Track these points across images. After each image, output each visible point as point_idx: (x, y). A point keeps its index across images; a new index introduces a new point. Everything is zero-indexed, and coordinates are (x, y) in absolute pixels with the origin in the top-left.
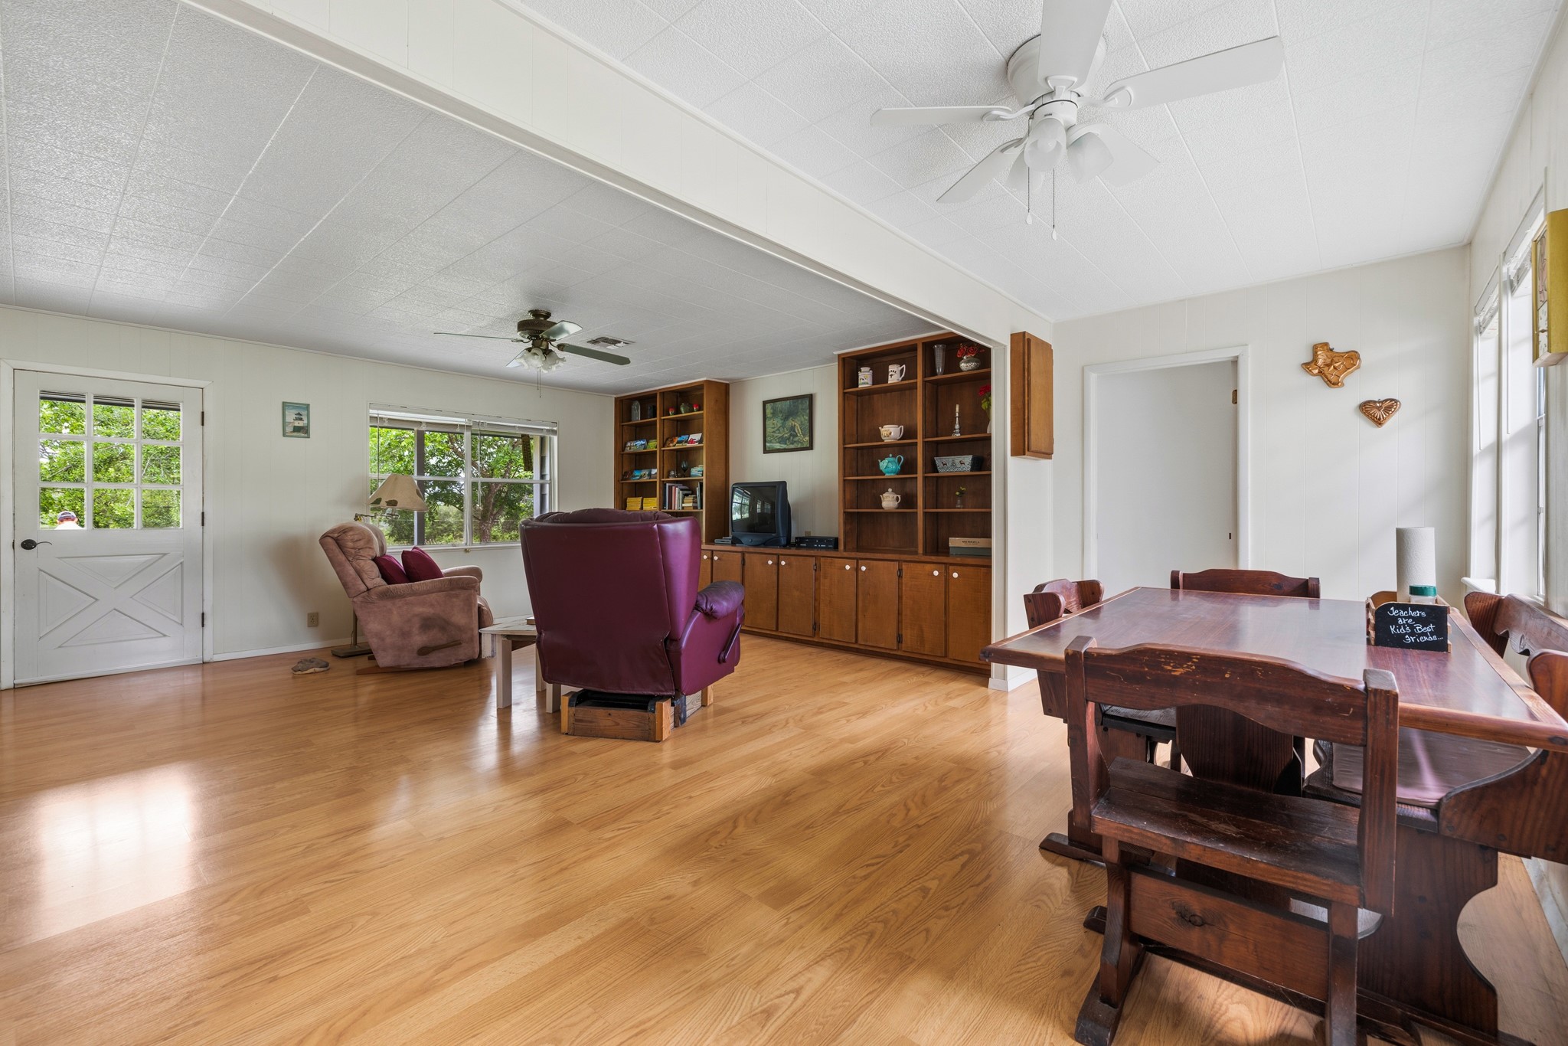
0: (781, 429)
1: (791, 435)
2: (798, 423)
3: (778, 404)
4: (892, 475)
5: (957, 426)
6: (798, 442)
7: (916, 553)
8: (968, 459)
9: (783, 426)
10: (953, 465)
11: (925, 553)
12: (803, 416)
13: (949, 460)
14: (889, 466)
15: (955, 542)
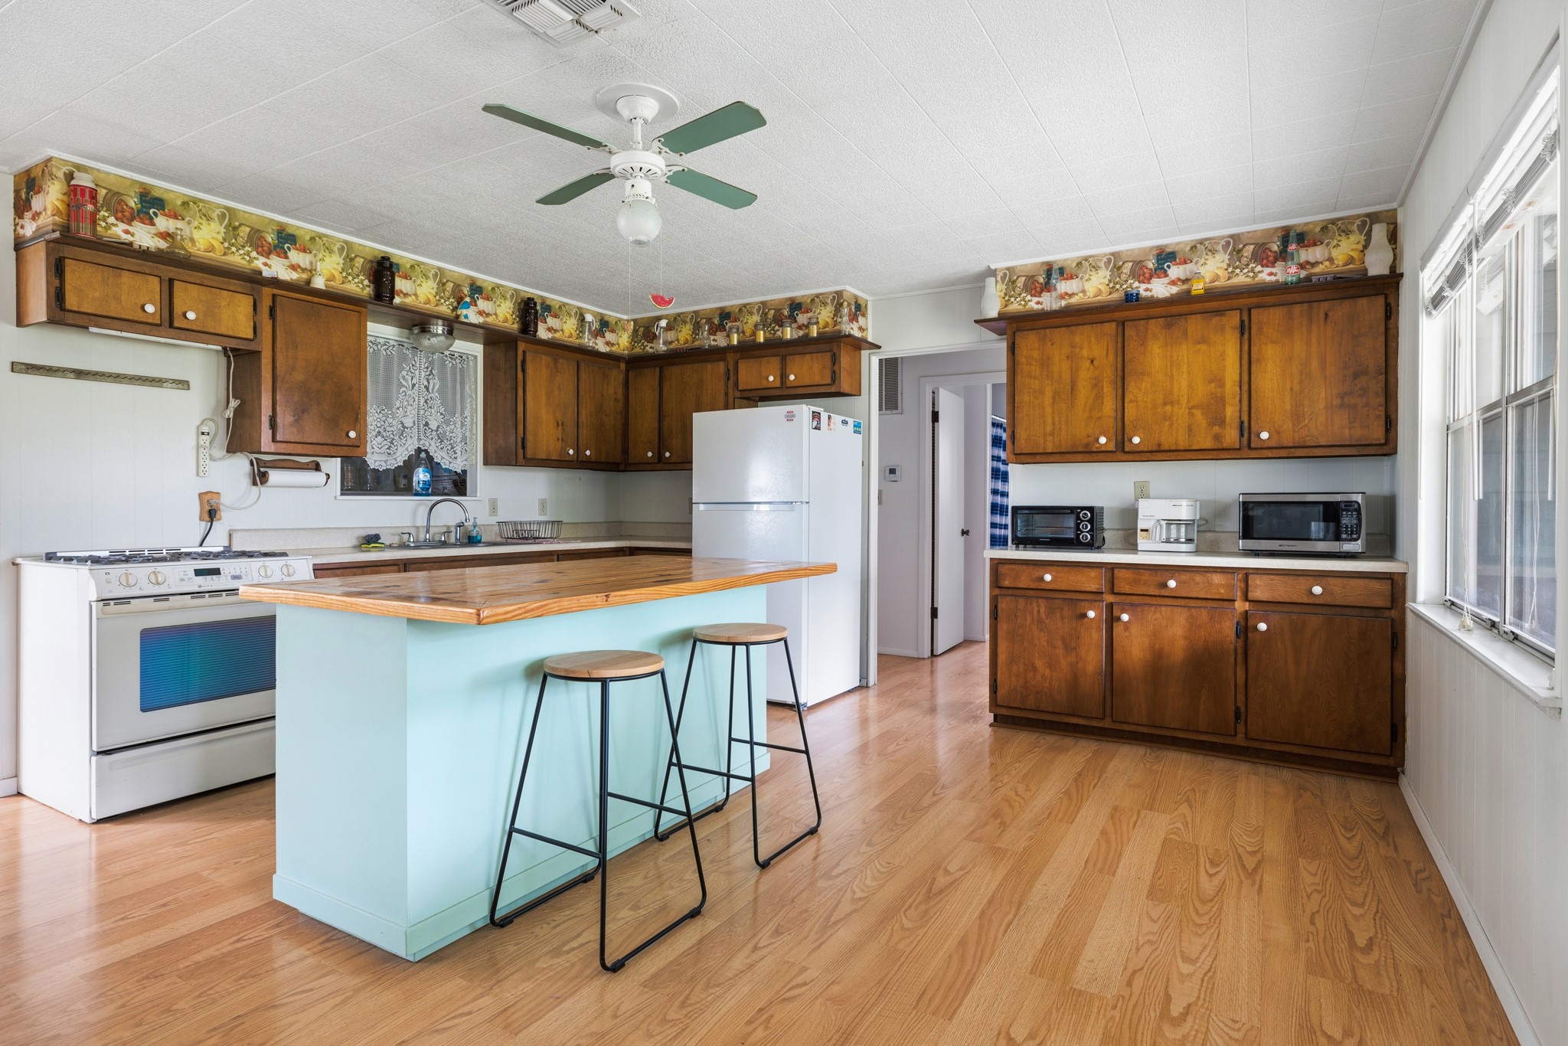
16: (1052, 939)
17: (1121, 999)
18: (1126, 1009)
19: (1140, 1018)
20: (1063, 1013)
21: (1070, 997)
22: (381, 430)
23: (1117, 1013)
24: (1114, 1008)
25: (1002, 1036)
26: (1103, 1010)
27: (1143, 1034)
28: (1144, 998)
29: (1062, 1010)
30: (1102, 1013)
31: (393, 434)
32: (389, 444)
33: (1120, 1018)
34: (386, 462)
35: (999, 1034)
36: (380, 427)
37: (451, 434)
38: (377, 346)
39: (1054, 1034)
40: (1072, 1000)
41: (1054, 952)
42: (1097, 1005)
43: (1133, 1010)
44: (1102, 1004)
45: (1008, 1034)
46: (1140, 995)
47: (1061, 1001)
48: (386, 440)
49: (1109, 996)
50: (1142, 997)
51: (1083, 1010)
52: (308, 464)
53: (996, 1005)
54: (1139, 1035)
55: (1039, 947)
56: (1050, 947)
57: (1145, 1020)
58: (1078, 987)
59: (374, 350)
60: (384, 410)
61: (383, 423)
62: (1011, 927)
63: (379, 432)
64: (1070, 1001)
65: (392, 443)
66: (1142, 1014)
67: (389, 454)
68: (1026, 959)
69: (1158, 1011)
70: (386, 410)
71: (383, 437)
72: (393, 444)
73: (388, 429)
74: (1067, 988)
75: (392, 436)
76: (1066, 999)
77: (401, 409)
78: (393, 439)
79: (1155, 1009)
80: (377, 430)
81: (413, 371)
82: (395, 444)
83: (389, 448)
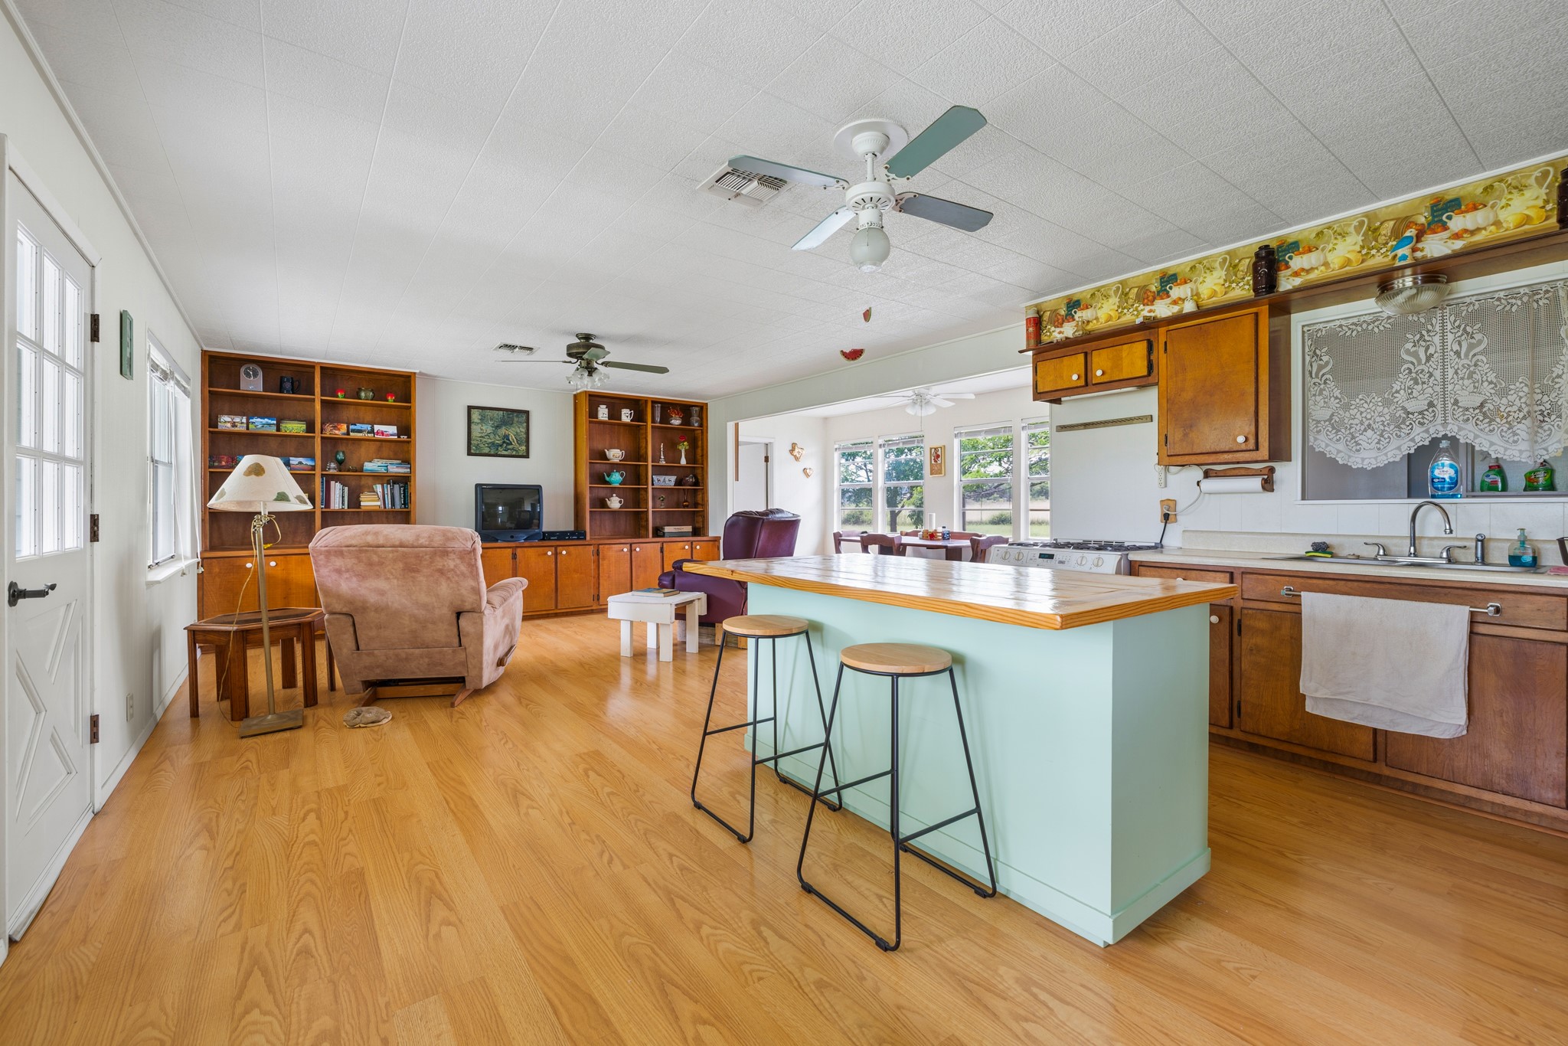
0: (492, 436)
1: (504, 442)
2: (512, 432)
3: (488, 413)
4: (617, 485)
5: (662, 457)
6: (513, 449)
7: (647, 537)
8: (673, 478)
9: (494, 433)
10: (664, 481)
11: (653, 537)
12: (519, 428)
13: (662, 478)
14: (616, 478)
15: (667, 529)
16: (498, 1027)
17: (386, 1018)
18: (375, 1012)
19: (359, 1013)
20: (427, 967)
21: (432, 983)
22: (1371, 422)
23: (382, 1001)
24: (387, 1005)
25: (457, 922)
26: (397, 995)
27: (350, 1001)
28: (362, 1038)
29: (431, 969)
30: (396, 992)
31: (1383, 424)
32: (1378, 437)
33: (377, 1000)
34: (1376, 458)
35: (460, 921)
36: (1370, 419)
37: (1509, 409)
38: (1361, 326)
39: (423, 948)
40: (429, 983)
41: (483, 1016)
42: (405, 995)
43: (368, 1016)
44: (400, 1000)
45: (454, 925)
46: (369, 1038)
47: (437, 975)
48: (1375, 433)
49: (398, 1012)
50: (365, 1037)
51: (413, 982)
52: (1261, 470)
53: (482, 935)
54: (353, 1000)
55: (501, 1009)
56: (491, 1017)
57: (353, 1018)
58: (432, 999)
59: (1358, 332)
60: (1374, 398)
61: (1373, 414)
62: (550, 1009)
63: (1369, 425)
64: (430, 980)
65: (1382, 435)
66: (359, 1019)
67: (1379, 449)
68: (499, 987)
69: (343, 1035)
70: (1376, 398)
71: (1373, 430)
72: (1383, 437)
73: (1378, 419)
74: (440, 990)
75: (1382, 427)
76: (434, 979)
77: (1402, 392)
78: (1384, 430)
79: (347, 1033)
80: (1367, 423)
81: (1427, 338)
82: (1386, 436)
83: (1378, 443)
